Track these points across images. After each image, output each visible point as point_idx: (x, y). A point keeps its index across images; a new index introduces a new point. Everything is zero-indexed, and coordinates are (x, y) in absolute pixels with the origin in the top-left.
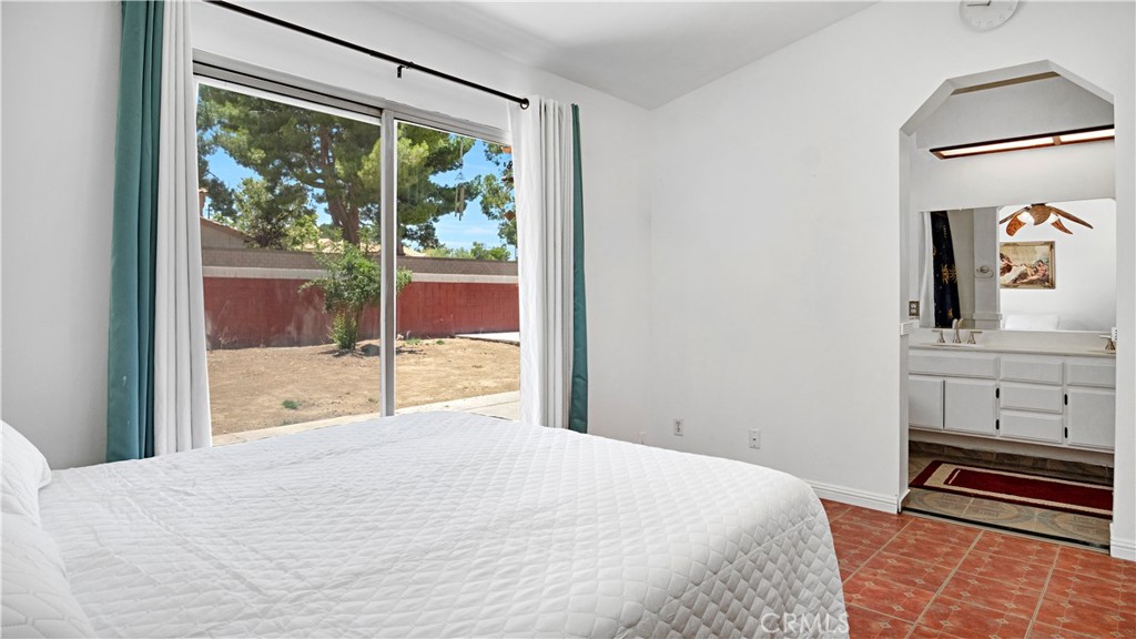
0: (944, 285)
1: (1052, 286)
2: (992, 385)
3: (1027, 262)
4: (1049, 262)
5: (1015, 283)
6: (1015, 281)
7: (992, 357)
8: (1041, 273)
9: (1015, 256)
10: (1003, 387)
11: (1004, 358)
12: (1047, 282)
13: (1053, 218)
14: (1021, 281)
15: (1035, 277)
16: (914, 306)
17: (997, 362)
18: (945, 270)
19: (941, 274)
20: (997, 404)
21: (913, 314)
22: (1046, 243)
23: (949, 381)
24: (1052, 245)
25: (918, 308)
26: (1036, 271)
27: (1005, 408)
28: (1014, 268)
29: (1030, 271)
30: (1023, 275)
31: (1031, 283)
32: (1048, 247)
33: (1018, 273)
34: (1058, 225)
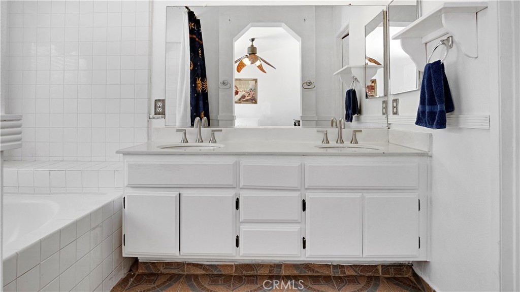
0: (198, 94)
1: (256, 103)
2: (231, 195)
3: (245, 90)
4: (254, 90)
5: (240, 101)
6: (240, 100)
7: (231, 160)
8: (251, 96)
9: (240, 86)
10: (244, 195)
11: (245, 162)
12: (254, 100)
13: (258, 63)
14: (242, 100)
15: (249, 98)
16: (159, 104)
17: (237, 165)
18: (199, 82)
19: (196, 84)
20: (237, 217)
21: (159, 114)
22: (254, 80)
23: (185, 193)
24: (256, 80)
25: (164, 107)
26: (249, 95)
27: (246, 222)
28: (239, 92)
29: (246, 95)
30: (243, 97)
31: (247, 101)
32: (254, 82)
33: (241, 95)
34: (260, 67)
